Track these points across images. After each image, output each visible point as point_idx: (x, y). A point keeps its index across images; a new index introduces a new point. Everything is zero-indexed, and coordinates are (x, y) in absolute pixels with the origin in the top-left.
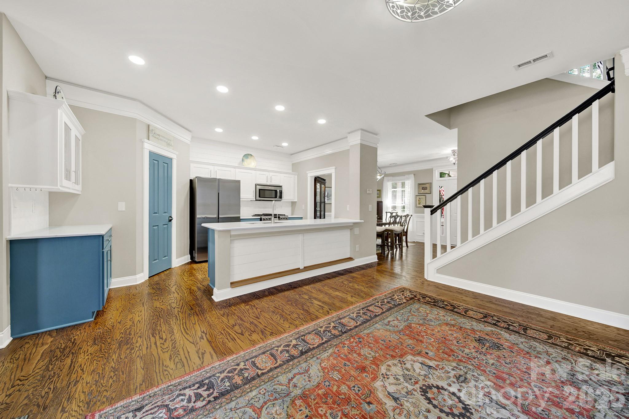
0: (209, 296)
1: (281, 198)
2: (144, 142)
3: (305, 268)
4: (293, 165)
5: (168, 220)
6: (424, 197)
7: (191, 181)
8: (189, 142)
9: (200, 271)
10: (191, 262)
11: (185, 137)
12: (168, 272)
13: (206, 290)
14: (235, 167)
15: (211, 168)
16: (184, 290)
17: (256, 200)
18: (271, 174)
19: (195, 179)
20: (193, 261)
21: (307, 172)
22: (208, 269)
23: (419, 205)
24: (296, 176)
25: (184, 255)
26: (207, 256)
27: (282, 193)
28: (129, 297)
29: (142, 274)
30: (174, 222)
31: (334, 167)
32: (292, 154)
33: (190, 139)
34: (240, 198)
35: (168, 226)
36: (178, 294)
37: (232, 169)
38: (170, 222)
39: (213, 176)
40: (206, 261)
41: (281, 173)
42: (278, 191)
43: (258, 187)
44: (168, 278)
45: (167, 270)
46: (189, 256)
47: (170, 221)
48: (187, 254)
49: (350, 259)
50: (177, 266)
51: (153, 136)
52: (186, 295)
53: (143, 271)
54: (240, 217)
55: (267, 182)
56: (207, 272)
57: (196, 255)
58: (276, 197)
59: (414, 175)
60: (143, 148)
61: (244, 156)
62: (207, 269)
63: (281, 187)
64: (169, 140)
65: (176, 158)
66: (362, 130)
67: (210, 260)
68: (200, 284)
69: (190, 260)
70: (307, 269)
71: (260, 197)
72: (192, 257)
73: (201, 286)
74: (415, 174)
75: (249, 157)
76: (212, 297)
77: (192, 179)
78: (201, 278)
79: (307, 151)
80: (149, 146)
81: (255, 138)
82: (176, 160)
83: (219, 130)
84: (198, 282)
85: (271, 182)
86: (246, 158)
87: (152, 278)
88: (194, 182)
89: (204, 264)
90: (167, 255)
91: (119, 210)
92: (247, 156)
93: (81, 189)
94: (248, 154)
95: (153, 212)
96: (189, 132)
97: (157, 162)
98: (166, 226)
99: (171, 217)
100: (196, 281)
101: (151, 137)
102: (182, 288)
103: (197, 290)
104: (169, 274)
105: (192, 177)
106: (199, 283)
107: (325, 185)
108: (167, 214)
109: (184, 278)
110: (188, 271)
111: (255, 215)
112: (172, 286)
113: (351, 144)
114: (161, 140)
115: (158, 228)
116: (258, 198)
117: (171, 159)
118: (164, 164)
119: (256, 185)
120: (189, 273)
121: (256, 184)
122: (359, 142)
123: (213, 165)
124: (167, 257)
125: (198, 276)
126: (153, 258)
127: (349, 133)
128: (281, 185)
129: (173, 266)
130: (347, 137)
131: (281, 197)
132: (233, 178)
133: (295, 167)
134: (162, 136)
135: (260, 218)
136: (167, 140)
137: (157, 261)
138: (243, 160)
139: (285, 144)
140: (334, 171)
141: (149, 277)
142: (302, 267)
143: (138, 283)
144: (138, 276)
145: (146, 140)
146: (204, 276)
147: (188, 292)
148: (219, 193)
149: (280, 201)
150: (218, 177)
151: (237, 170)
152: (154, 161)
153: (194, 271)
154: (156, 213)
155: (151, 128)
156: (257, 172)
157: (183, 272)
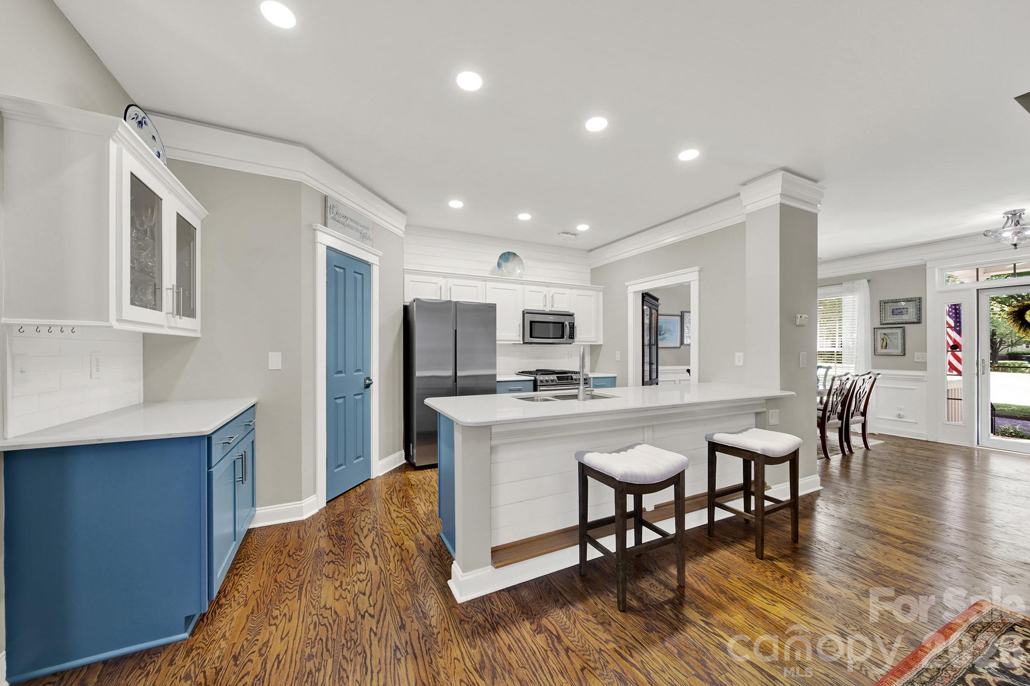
0: (441, 579)
1: (573, 338)
2: (317, 230)
3: (656, 508)
4: (593, 271)
5: (363, 386)
6: (899, 331)
7: (406, 308)
8: (402, 233)
9: (421, 490)
10: (405, 464)
11: (394, 223)
12: (363, 488)
13: (436, 553)
14: (484, 279)
15: (441, 281)
16: (389, 547)
17: (524, 343)
18: (553, 290)
19: (412, 303)
20: (410, 465)
21: (627, 284)
22: (436, 486)
23: (884, 351)
24: (601, 293)
25: (394, 452)
26: (435, 453)
27: (573, 328)
28: (280, 560)
29: (313, 498)
30: (375, 388)
31: (697, 268)
32: (590, 251)
33: (403, 229)
34: (495, 340)
35: (363, 397)
36: (376, 564)
37: (480, 284)
38: (367, 389)
39: (445, 298)
40: (435, 466)
41: (571, 287)
42: (567, 323)
43: (529, 318)
44: (362, 508)
45: (362, 483)
46: (403, 452)
47: (368, 386)
48: (400, 450)
50: (381, 475)
51: (333, 218)
52: (392, 565)
53: (314, 492)
54: (495, 376)
55: (545, 306)
56: (437, 495)
57: (414, 451)
58: (562, 337)
59: (868, 281)
60: (315, 243)
61: (501, 257)
62: (434, 488)
63: (572, 315)
64: (364, 227)
65: (378, 264)
66: (786, 170)
67: (443, 463)
68: (422, 530)
69: (405, 461)
70: (662, 511)
71: (531, 336)
72: (408, 456)
73: (424, 538)
74: (872, 279)
75: (511, 257)
76: (449, 582)
77: (408, 304)
78: (425, 513)
79: (626, 239)
80: (327, 238)
81: (524, 217)
82: (378, 267)
83: (456, 204)
84: (418, 526)
85: (552, 306)
86: (505, 261)
87: (332, 502)
88: (410, 309)
89: (429, 473)
90: (361, 454)
91: (270, 369)
92: (507, 256)
93: (198, 328)
94: (509, 252)
95: (335, 370)
96: (403, 215)
97: (342, 271)
98: (359, 397)
99: (369, 379)
100: (413, 520)
101: (330, 221)
102: (385, 539)
103: (416, 554)
104: (364, 496)
105: (408, 300)
106: (420, 529)
107: (657, 311)
108: (361, 373)
109: (392, 508)
110: (399, 491)
111: (522, 372)
112: (366, 531)
113: (750, 209)
114: (349, 226)
115: (345, 401)
116: (528, 339)
117: (368, 265)
118: (357, 275)
119: (524, 314)
120: (401, 494)
121: (523, 312)
122: (777, 200)
123: (445, 276)
124: (362, 458)
125: (418, 507)
126: (333, 462)
127: (744, 184)
128: (571, 312)
129: (374, 475)
130: (738, 195)
131: (572, 336)
132: (481, 300)
133: (598, 275)
134: (352, 220)
135: (533, 378)
136: (360, 228)
137: (344, 467)
138: (499, 265)
139: (583, 227)
140: (697, 278)
141: (327, 503)
142: (649, 507)
143: (305, 517)
144: (305, 502)
145: (320, 226)
146: (430, 508)
147: (396, 558)
148: (456, 330)
149: (571, 344)
150: (454, 300)
151: (490, 285)
152: (336, 268)
153: (411, 492)
154: (340, 372)
155: (329, 203)
156: (526, 286)
157: (391, 490)
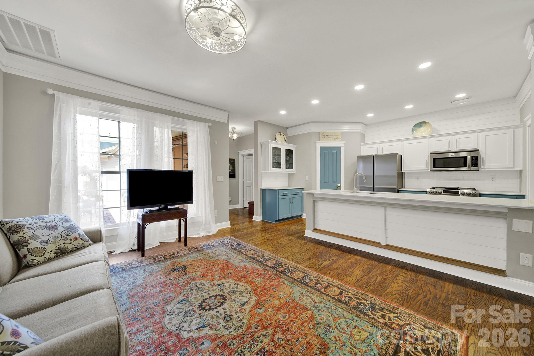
1: (478, 166)
3: (387, 245)
4: (520, 111)
5: (336, 187)
11: (356, 129)
15: (378, 146)
18: (458, 137)
21: (525, 120)
24: (521, 129)
27: (477, 160)
32: (516, 96)
33: (360, 129)
41: (478, 131)
42: (469, 157)
43: (432, 157)
47: (338, 187)
49: (500, 273)
51: (323, 137)
55: (450, 148)
58: (465, 166)
60: (316, 146)
61: (415, 126)
63: (477, 151)
64: (336, 135)
70: (388, 247)
71: (434, 167)
75: (424, 125)
80: (320, 144)
81: (409, 107)
82: (344, 147)
83: (370, 115)
85: (457, 147)
91: (306, 180)
92: (419, 125)
93: (295, 171)
94: (421, 122)
95: (324, 181)
96: (359, 124)
97: (327, 152)
101: (321, 139)
108: (336, 183)
114: (329, 138)
116: (432, 169)
117: (338, 147)
118: (334, 152)
121: (430, 153)
131: (475, 165)
134: (330, 135)
136: (334, 137)
138: (413, 131)
142: (383, 243)
145: (317, 142)
148: (373, 167)
149: (476, 170)
152: (325, 152)
154: (326, 182)
155: (321, 134)
156: (433, 138)
